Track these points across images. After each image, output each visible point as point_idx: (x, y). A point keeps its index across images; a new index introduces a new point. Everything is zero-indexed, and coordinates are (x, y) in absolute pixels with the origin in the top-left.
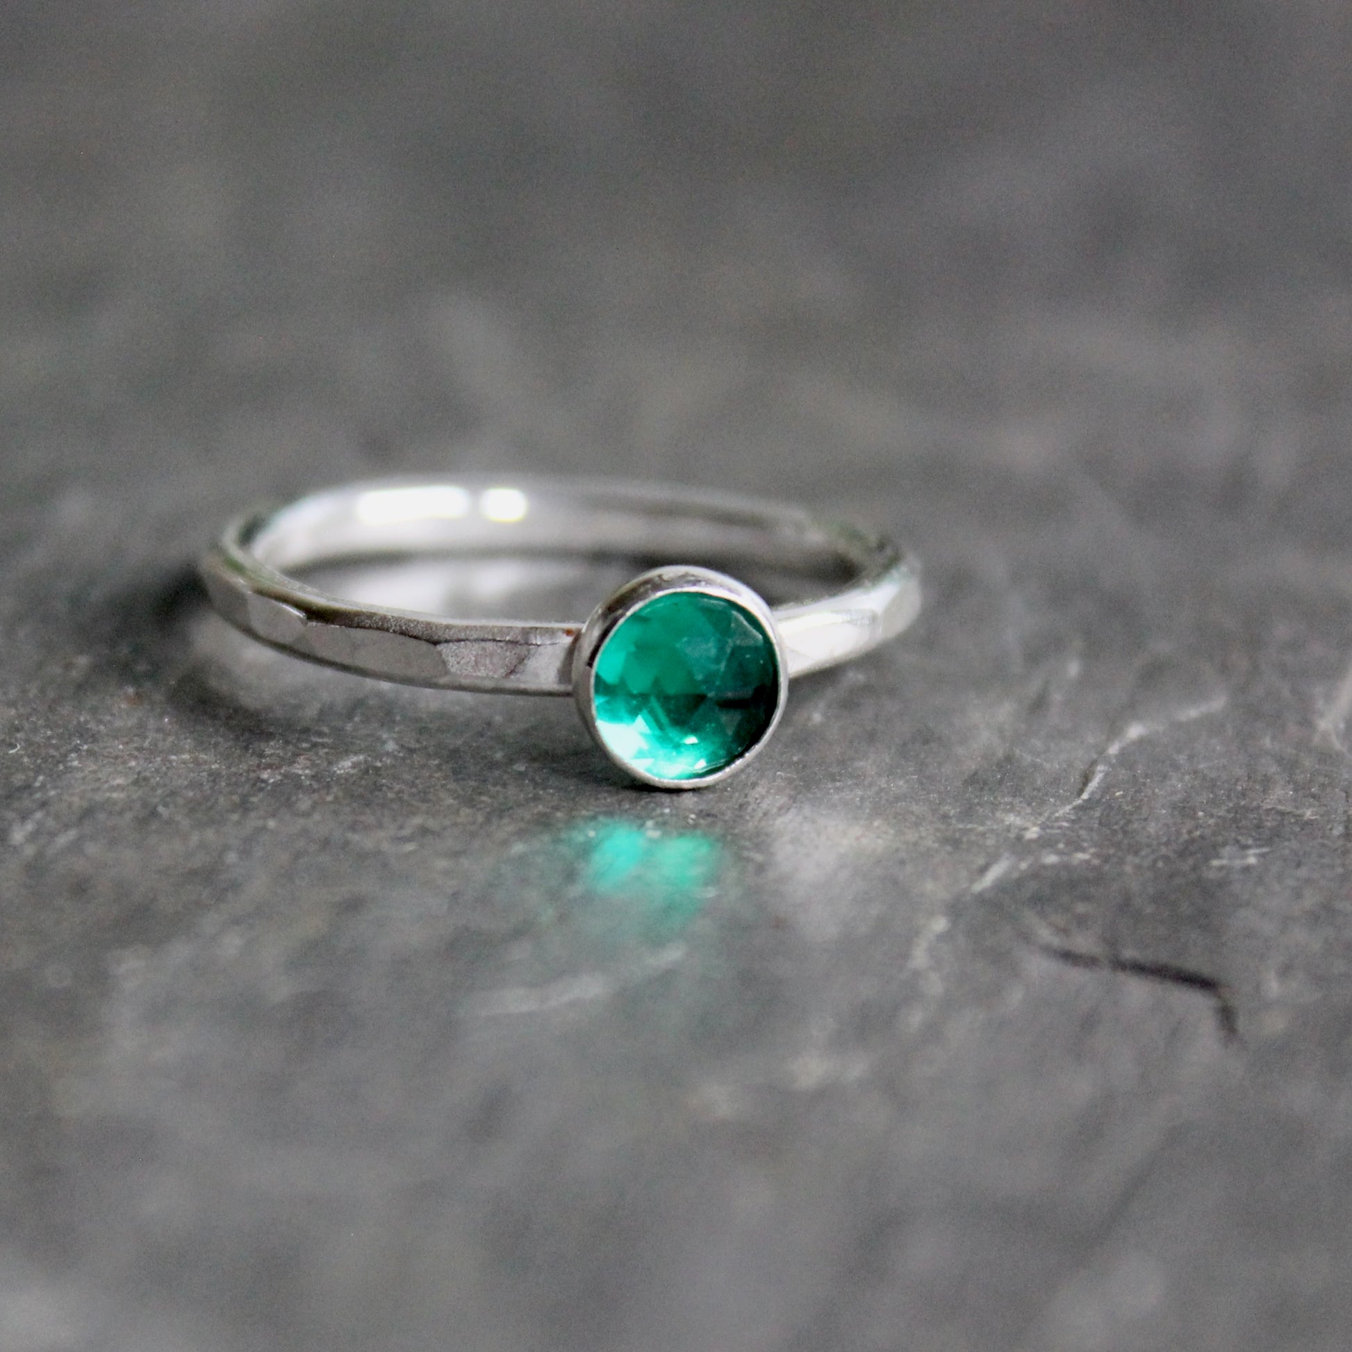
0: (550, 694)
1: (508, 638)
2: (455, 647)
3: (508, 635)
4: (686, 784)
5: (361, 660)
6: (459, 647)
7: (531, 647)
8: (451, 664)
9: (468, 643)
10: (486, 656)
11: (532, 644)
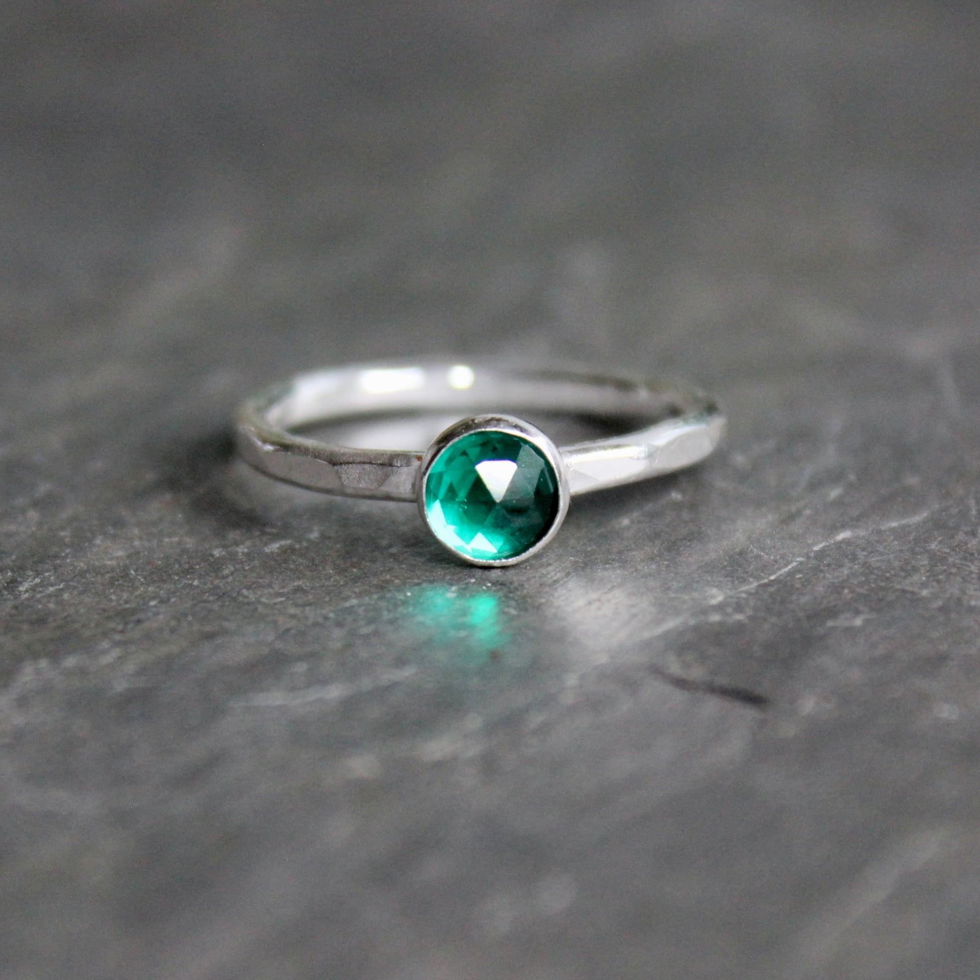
0: (404, 500)
1: (379, 462)
2: (346, 468)
3: (380, 460)
4: (497, 563)
5: (296, 476)
6: (348, 468)
7: (394, 468)
8: (343, 480)
9: (354, 465)
10: (366, 474)
11: (395, 466)
